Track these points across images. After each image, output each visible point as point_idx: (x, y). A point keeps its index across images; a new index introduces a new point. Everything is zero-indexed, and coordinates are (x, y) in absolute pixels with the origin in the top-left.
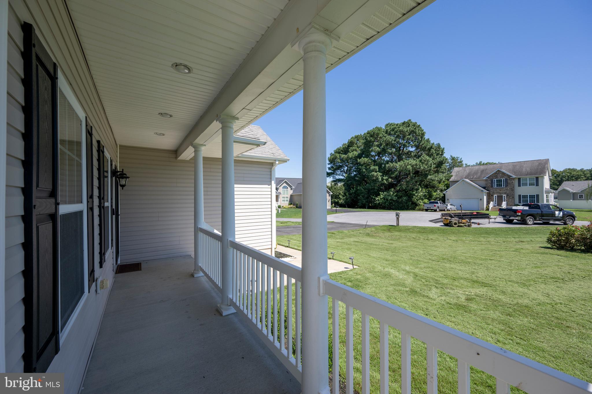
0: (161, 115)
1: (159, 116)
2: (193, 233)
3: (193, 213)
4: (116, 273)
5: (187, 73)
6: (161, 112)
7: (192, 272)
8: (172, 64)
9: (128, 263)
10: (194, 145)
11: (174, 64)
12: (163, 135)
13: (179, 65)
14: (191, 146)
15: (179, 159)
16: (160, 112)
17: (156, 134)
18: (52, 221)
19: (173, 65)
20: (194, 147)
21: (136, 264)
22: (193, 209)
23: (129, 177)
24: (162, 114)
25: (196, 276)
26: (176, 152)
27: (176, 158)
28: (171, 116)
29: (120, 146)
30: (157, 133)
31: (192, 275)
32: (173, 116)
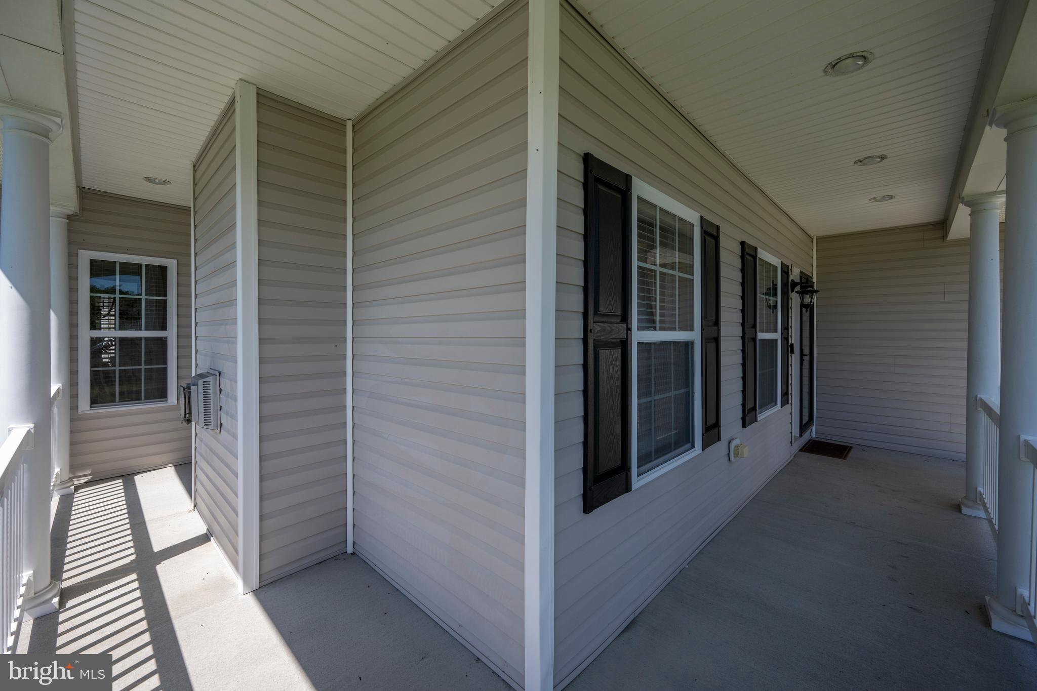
0: (859, 163)
1: (856, 166)
2: (964, 412)
3: (965, 364)
4: (801, 450)
5: (863, 66)
6: (858, 159)
7: (960, 500)
8: (824, 70)
9: (828, 441)
10: (965, 200)
11: (826, 68)
12: (891, 197)
13: (837, 63)
14: (962, 203)
15: (950, 239)
16: (855, 160)
17: (873, 200)
18: (622, 347)
19: (826, 70)
20: (968, 204)
21: (839, 445)
22: (965, 354)
23: (819, 291)
24: (861, 161)
25: (965, 510)
26: (942, 225)
27: (944, 236)
28: (883, 158)
29: (818, 238)
30: (874, 198)
31: (958, 508)
32: (889, 156)
